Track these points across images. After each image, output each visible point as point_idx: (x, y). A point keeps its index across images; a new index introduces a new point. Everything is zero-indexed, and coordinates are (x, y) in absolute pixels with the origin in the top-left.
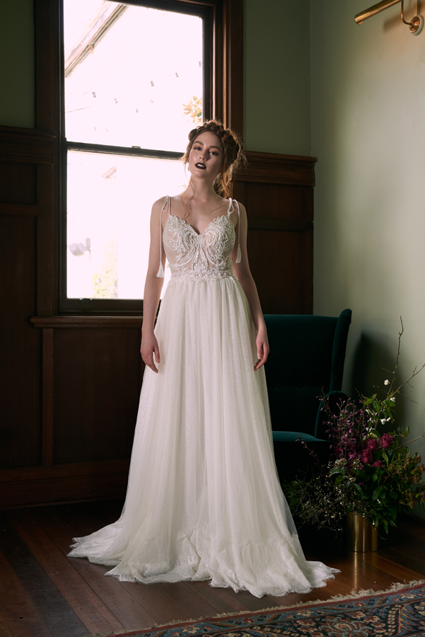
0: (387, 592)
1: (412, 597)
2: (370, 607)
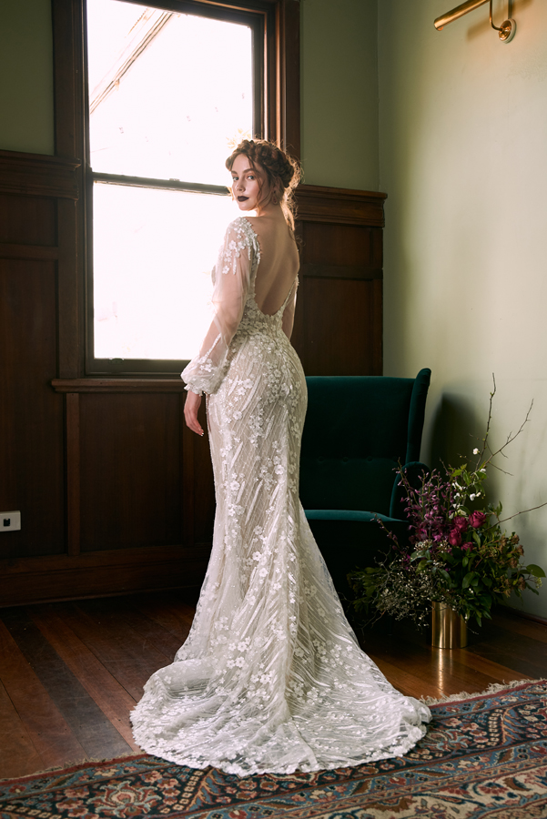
0: (484, 694)
1: (514, 700)
2: (466, 712)
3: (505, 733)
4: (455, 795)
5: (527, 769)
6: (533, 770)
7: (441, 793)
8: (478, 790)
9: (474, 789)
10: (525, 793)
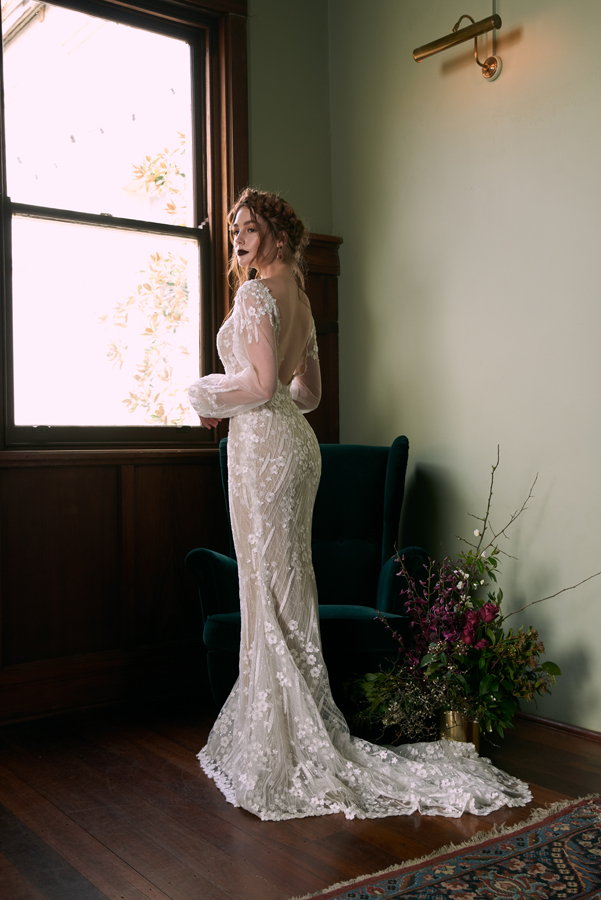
1: (566, 828)
2: (523, 849)
3: (579, 874)
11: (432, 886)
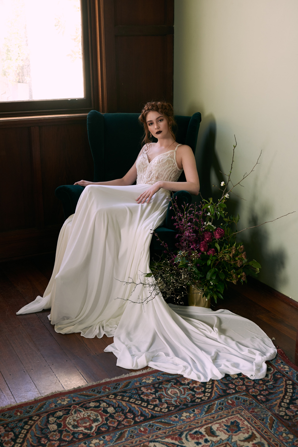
3: (215, 389)
4: (174, 441)
5: (220, 419)
6: (224, 420)
7: (167, 440)
8: (188, 437)
9: (186, 436)
10: (214, 439)
11: (136, 389)
